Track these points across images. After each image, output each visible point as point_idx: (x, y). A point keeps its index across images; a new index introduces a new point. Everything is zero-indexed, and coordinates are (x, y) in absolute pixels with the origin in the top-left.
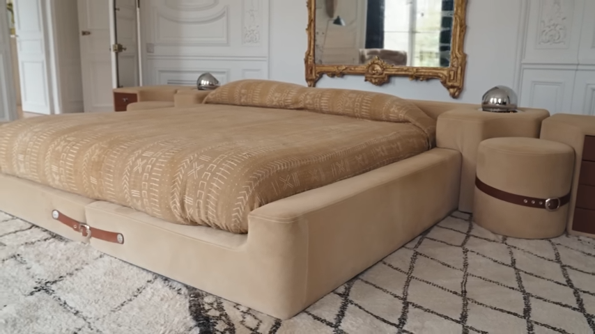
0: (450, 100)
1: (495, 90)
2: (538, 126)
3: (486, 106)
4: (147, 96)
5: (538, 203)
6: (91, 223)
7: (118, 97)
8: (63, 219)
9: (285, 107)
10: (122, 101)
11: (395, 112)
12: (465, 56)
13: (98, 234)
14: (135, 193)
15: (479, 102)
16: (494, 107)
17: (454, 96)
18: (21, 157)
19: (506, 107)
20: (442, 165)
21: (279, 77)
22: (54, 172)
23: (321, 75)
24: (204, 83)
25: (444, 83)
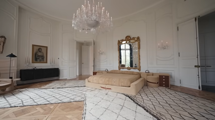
0: (139, 72)
1: (147, 70)
2: (153, 74)
3: (146, 72)
4: (99, 72)
5: (155, 83)
6: (107, 87)
7: (94, 73)
8: (102, 87)
9: (120, 73)
10: (95, 73)
11: (135, 73)
12: (140, 66)
13: (108, 89)
14: (114, 83)
15: (145, 72)
16: (147, 72)
17: (140, 71)
18: (95, 80)
19: (149, 72)
20: (143, 80)
21: (115, 69)
22: (101, 82)
23: (121, 69)
24: (106, 70)
25: (138, 69)
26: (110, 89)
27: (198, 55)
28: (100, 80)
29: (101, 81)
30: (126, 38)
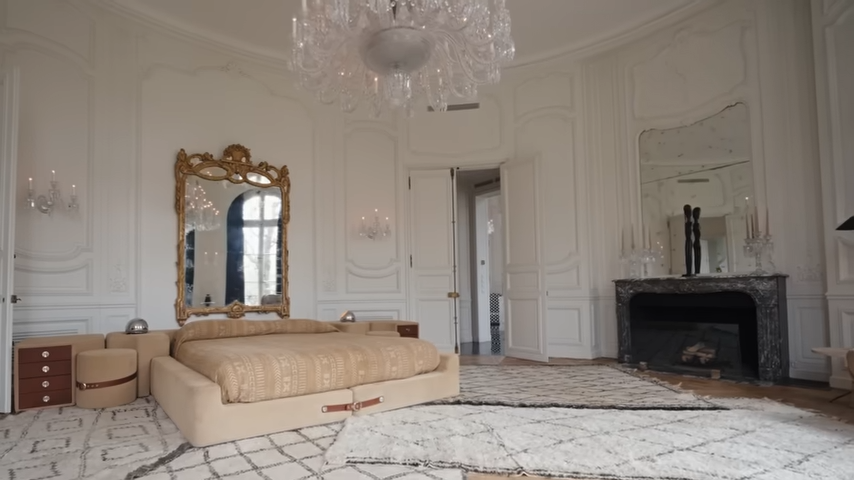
8: (331, 408)
11: (330, 327)
12: (289, 299)
18: (286, 379)
22: (324, 380)
26: (376, 401)
27: (455, 266)
28: (319, 368)
29: (327, 376)
30: (228, 151)
